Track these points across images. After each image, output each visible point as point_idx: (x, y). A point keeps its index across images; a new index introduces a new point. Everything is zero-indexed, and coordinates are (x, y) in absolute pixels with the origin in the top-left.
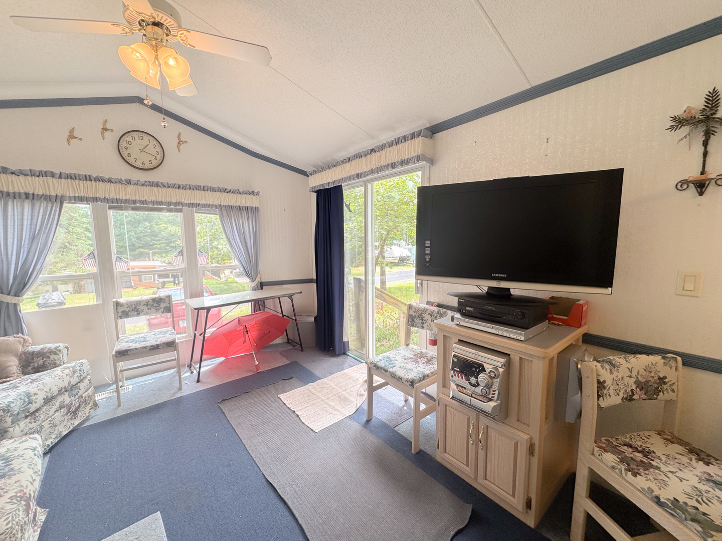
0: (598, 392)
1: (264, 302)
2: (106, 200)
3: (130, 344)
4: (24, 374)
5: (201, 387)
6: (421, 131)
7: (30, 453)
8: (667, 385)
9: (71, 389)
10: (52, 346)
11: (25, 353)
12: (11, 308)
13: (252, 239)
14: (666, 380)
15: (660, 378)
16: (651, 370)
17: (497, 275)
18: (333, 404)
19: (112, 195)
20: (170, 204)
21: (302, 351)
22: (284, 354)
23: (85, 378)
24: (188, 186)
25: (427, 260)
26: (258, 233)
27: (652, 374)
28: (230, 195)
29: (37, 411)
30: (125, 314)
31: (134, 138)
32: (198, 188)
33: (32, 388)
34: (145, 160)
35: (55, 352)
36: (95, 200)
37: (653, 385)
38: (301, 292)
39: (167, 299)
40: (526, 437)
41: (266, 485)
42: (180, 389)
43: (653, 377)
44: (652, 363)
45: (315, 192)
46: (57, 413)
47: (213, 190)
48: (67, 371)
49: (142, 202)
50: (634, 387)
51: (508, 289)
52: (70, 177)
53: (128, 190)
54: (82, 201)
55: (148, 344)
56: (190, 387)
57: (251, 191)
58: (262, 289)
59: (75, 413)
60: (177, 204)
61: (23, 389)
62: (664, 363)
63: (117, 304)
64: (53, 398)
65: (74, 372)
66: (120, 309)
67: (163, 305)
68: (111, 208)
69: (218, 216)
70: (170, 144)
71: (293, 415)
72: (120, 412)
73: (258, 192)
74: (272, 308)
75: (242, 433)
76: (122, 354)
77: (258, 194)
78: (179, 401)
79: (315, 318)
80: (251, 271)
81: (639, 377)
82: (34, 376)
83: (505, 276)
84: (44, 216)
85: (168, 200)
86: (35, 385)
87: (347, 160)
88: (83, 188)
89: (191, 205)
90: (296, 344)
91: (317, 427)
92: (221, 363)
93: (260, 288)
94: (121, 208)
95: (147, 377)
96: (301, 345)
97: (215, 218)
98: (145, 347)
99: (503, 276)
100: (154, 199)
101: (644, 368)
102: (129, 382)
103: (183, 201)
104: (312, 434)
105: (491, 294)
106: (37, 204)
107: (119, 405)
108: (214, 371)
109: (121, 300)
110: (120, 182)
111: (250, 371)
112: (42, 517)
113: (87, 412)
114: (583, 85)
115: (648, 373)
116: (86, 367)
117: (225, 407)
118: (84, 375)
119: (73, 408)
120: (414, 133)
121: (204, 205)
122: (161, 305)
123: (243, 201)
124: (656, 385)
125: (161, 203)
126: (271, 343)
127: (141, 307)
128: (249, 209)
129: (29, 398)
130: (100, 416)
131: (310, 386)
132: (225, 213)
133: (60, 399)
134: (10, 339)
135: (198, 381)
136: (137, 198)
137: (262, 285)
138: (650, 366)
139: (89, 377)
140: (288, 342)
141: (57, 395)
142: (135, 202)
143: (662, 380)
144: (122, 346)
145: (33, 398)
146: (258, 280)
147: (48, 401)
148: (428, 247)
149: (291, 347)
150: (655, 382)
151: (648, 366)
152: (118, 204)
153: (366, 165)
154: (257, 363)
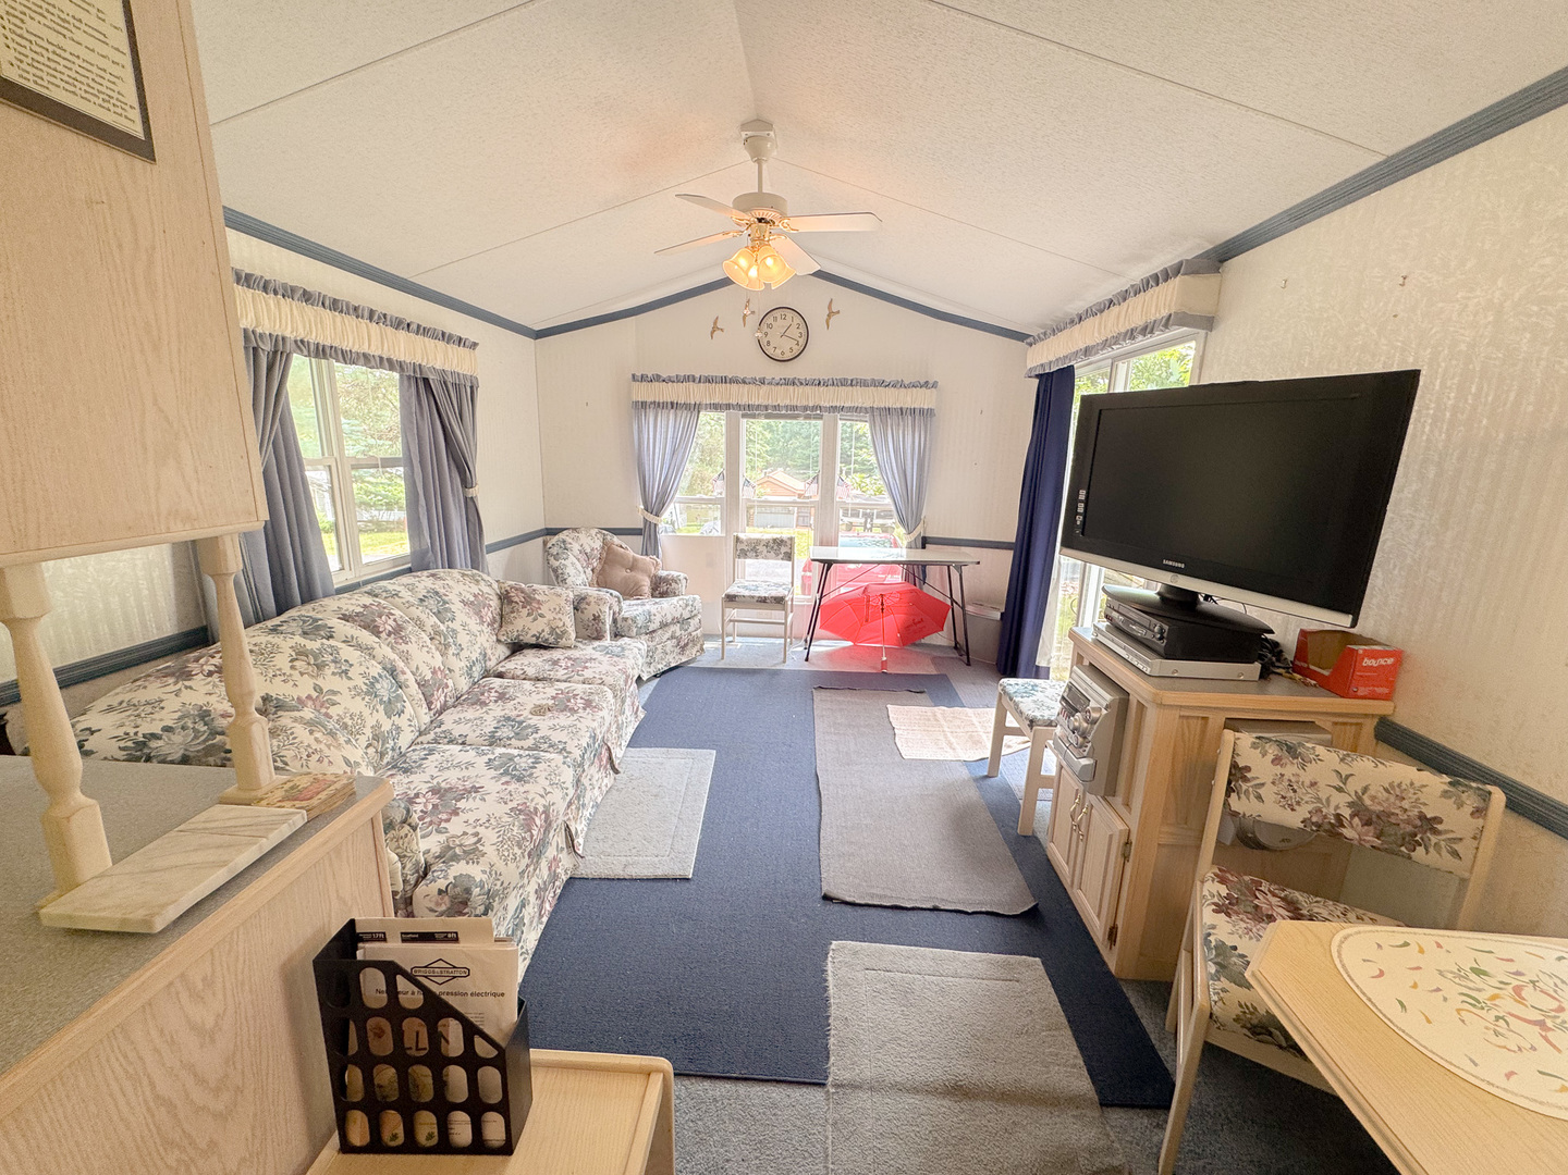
0: (1229, 782)
1: (924, 572)
2: (739, 407)
3: (740, 590)
4: (653, 596)
5: (806, 667)
6: (1181, 263)
7: (636, 650)
8: (1439, 837)
9: (682, 622)
10: (675, 574)
11: (655, 576)
12: (653, 526)
13: (915, 463)
14: (1439, 827)
15: (1422, 817)
16: (1403, 795)
17: (1170, 563)
18: (953, 740)
19: (744, 401)
20: (806, 408)
21: (968, 664)
22: (935, 661)
23: (695, 615)
24: (831, 382)
25: (1078, 523)
26: (927, 453)
27: (1406, 804)
28: (890, 390)
29: (654, 631)
30: (743, 554)
31: (775, 319)
32: (843, 383)
33: (653, 609)
34: (785, 347)
35: (675, 580)
36: (728, 406)
37: (1402, 826)
38: (978, 563)
39: (789, 542)
40: (1120, 826)
41: (813, 775)
42: (784, 662)
43: (1406, 810)
44: (1412, 784)
45: (1037, 376)
46: (669, 642)
47: (864, 383)
48: (681, 602)
49: (776, 407)
50: (1346, 812)
51: (1195, 595)
52: (709, 380)
53: (761, 392)
54: (716, 409)
55: (757, 594)
56: (795, 661)
57: (922, 382)
58: (924, 547)
59: (683, 648)
60: (815, 408)
61: (647, 607)
62: (1446, 792)
63: (737, 539)
64: (666, 625)
65: (687, 605)
66: (740, 546)
67: (783, 549)
68: (744, 416)
69: (868, 424)
70: (816, 319)
71: (891, 732)
72: (721, 665)
73: (936, 382)
74: (935, 587)
75: (820, 726)
76: (731, 599)
77: (935, 385)
78: (775, 673)
79: (1002, 614)
80: (910, 513)
81: (1365, 797)
82: (657, 600)
83: (1183, 566)
84: (685, 423)
85: (805, 403)
86: (657, 606)
87: (1077, 320)
88: (720, 393)
89: (834, 409)
90: (962, 652)
91: (908, 753)
92: (844, 648)
93: (919, 544)
94: (753, 416)
95: (758, 640)
96: (968, 654)
97: (863, 427)
98: (753, 597)
99: (1180, 565)
100: (788, 402)
101: (1387, 786)
102: (740, 639)
103: (822, 404)
104: (897, 758)
105: (1167, 599)
106: (679, 413)
107: (723, 658)
108: (831, 656)
109: (742, 536)
110: (754, 381)
111: (874, 668)
112: (641, 715)
113: (694, 653)
114: (1464, 157)
115: (1392, 799)
116: (698, 604)
117: (818, 695)
118: (695, 612)
119: (682, 644)
120: (1166, 270)
121: (850, 409)
122: (782, 548)
123: (909, 399)
124: (1409, 829)
125: (794, 408)
126: (923, 641)
127: (760, 548)
128: (917, 412)
129: (649, 617)
130: (704, 661)
131: (940, 710)
132: (878, 419)
133: (673, 628)
134: (647, 558)
135: (807, 660)
136: (770, 402)
137: (925, 542)
138: (1404, 787)
139: (699, 617)
140: (956, 648)
141: (671, 623)
142: (766, 408)
143: (1430, 824)
144: (733, 590)
145: (652, 617)
146: (919, 531)
147: (664, 625)
148: (1081, 501)
149: (957, 655)
150: (1408, 822)
151: (1399, 785)
152: (750, 411)
153: (1099, 333)
154: (884, 659)
